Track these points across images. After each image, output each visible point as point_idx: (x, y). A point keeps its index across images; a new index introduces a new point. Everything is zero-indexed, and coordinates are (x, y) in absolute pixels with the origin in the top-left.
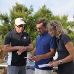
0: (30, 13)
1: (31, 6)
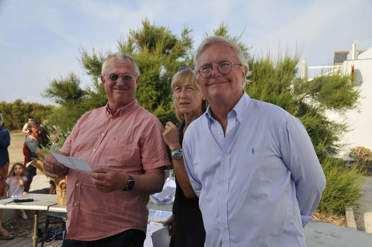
0: (181, 54)
1: (186, 32)
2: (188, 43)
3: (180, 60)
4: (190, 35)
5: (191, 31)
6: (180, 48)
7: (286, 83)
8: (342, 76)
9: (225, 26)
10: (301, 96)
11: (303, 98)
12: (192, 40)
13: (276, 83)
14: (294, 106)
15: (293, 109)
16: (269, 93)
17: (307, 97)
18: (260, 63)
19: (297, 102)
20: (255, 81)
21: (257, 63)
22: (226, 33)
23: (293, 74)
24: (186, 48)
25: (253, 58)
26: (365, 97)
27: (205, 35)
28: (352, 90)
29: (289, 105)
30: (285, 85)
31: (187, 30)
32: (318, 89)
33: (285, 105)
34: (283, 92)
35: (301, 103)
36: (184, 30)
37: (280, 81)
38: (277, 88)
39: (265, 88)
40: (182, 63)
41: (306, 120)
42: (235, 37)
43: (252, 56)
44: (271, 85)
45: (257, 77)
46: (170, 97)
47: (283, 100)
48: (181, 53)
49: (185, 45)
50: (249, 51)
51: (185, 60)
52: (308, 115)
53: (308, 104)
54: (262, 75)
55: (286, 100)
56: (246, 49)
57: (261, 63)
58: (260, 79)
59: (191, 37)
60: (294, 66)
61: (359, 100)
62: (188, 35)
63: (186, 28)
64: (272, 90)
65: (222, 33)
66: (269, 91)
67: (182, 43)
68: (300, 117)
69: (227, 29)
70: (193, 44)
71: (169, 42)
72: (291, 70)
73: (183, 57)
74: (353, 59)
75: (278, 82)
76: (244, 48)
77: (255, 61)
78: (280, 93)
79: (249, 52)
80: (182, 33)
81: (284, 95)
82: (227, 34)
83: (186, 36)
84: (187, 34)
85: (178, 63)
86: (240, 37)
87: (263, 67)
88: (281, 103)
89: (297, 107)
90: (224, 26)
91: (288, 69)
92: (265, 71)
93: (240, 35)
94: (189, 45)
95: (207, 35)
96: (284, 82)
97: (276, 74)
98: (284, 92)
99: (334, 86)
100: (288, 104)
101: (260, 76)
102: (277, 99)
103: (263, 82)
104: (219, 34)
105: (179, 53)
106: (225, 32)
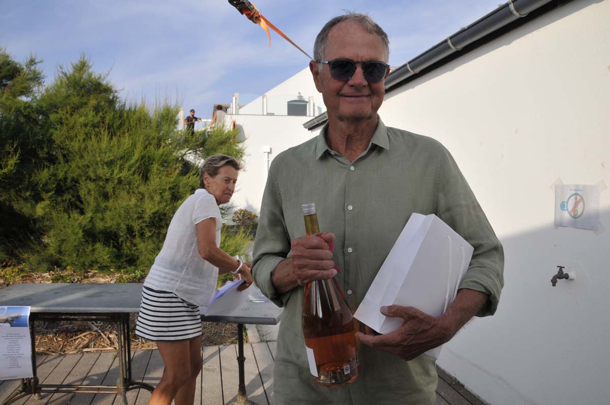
0: (26, 91)
1: (32, 62)
2: (36, 78)
3: (24, 99)
4: (38, 67)
5: (41, 62)
6: (22, 83)
7: (166, 136)
8: (227, 131)
9: (87, 59)
10: (183, 152)
11: (185, 154)
12: (42, 74)
13: (153, 135)
14: (176, 164)
15: (174, 167)
16: (146, 147)
17: (189, 153)
18: (133, 109)
19: (178, 158)
20: (128, 132)
21: (130, 109)
22: (88, 69)
23: (173, 125)
24: (33, 84)
25: (125, 103)
26: (250, 155)
27: (59, 69)
28: (237, 146)
29: (169, 163)
30: (164, 138)
31: (35, 60)
32: (203, 144)
33: (165, 162)
34: (162, 147)
35: (183, 160)
36: (29, 59)
37: (159, 133)
38: (155, 141)
39: (141, 141)
40: (26, 103)
41: (190, 179)
42: (100, 75)
43: (124, 101)
44: (147, 137)
45: (131, 126)
46: (8, 150)
47: (162, 155)
48: (24, 90)
49: (31, 79)
50: (119, 93)
51: (32, 100)
52: (191, 174)
53: (191, 161)
54: (136, 124)
55: (166, 155)
56: (116, 92)
57: (135, 109)
58: (133, 129)
59: (40, 70)
60: (175, 116)
61: (244, 158)
62: (35, 67)
63: (33, 57)
64: (150, 144)
65: (83, 67)
66: (145, 145)
67: (25, 76)
68: (182, 176)
69: (90, 64)
70: (43, 80)
71: (7, 72)
72: (171, 120)
73: (28, 96)
74: (234, 113)
75: (157, 134)
76: (113, 89)
77: (127, 108)
78: (159, 148)
79: (119, 96)
80: (27, 62)
81: (165, 149)
82: (90, 70)
83: (33, 68)
84: (35, 65)
85: (19, 102)
86: (107, 75)
87: (137, 115)
88: (161, 159)
89: (179, 165)
90: (85, 60)
91: (167, 119)
92: (139, 120)
93: (107, 73)
94: (37, 81)
95: (61, 68)
96: (163, 134)
97: (154, 124)
98: (164, 147)
99: (219, 141)
100: (168, 160)
101: (134, 125)
102: (156, 154)
103: (137, 133)
104: (79, 68)
105: (21, 90)
106: (86, 66)
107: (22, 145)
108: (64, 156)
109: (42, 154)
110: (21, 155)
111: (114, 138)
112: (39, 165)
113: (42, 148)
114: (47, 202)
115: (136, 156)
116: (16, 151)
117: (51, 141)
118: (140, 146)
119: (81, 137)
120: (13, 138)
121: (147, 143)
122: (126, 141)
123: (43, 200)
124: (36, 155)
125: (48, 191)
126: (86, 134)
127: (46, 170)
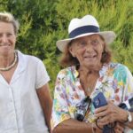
107: (34, 15)
108: (64, 24)
109: (48, 23)
110: (33, 22)
111: (102, 9)
112: (45, 31)
113: (48, 18)
114: (49, 60)
115: (120, 25)
116: (29, 19)
117: (54, 12)
118: (123, 16)
119: (77, 8)
120: (28, 9)
121: (129, 13)
122: (112, 12)
123: (46, 58)
124: (43, 23)
125: (50, 52)
126: (81, 6)
127: (50, 35)
